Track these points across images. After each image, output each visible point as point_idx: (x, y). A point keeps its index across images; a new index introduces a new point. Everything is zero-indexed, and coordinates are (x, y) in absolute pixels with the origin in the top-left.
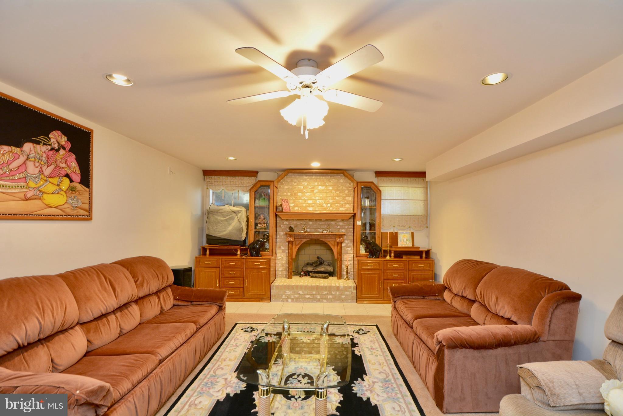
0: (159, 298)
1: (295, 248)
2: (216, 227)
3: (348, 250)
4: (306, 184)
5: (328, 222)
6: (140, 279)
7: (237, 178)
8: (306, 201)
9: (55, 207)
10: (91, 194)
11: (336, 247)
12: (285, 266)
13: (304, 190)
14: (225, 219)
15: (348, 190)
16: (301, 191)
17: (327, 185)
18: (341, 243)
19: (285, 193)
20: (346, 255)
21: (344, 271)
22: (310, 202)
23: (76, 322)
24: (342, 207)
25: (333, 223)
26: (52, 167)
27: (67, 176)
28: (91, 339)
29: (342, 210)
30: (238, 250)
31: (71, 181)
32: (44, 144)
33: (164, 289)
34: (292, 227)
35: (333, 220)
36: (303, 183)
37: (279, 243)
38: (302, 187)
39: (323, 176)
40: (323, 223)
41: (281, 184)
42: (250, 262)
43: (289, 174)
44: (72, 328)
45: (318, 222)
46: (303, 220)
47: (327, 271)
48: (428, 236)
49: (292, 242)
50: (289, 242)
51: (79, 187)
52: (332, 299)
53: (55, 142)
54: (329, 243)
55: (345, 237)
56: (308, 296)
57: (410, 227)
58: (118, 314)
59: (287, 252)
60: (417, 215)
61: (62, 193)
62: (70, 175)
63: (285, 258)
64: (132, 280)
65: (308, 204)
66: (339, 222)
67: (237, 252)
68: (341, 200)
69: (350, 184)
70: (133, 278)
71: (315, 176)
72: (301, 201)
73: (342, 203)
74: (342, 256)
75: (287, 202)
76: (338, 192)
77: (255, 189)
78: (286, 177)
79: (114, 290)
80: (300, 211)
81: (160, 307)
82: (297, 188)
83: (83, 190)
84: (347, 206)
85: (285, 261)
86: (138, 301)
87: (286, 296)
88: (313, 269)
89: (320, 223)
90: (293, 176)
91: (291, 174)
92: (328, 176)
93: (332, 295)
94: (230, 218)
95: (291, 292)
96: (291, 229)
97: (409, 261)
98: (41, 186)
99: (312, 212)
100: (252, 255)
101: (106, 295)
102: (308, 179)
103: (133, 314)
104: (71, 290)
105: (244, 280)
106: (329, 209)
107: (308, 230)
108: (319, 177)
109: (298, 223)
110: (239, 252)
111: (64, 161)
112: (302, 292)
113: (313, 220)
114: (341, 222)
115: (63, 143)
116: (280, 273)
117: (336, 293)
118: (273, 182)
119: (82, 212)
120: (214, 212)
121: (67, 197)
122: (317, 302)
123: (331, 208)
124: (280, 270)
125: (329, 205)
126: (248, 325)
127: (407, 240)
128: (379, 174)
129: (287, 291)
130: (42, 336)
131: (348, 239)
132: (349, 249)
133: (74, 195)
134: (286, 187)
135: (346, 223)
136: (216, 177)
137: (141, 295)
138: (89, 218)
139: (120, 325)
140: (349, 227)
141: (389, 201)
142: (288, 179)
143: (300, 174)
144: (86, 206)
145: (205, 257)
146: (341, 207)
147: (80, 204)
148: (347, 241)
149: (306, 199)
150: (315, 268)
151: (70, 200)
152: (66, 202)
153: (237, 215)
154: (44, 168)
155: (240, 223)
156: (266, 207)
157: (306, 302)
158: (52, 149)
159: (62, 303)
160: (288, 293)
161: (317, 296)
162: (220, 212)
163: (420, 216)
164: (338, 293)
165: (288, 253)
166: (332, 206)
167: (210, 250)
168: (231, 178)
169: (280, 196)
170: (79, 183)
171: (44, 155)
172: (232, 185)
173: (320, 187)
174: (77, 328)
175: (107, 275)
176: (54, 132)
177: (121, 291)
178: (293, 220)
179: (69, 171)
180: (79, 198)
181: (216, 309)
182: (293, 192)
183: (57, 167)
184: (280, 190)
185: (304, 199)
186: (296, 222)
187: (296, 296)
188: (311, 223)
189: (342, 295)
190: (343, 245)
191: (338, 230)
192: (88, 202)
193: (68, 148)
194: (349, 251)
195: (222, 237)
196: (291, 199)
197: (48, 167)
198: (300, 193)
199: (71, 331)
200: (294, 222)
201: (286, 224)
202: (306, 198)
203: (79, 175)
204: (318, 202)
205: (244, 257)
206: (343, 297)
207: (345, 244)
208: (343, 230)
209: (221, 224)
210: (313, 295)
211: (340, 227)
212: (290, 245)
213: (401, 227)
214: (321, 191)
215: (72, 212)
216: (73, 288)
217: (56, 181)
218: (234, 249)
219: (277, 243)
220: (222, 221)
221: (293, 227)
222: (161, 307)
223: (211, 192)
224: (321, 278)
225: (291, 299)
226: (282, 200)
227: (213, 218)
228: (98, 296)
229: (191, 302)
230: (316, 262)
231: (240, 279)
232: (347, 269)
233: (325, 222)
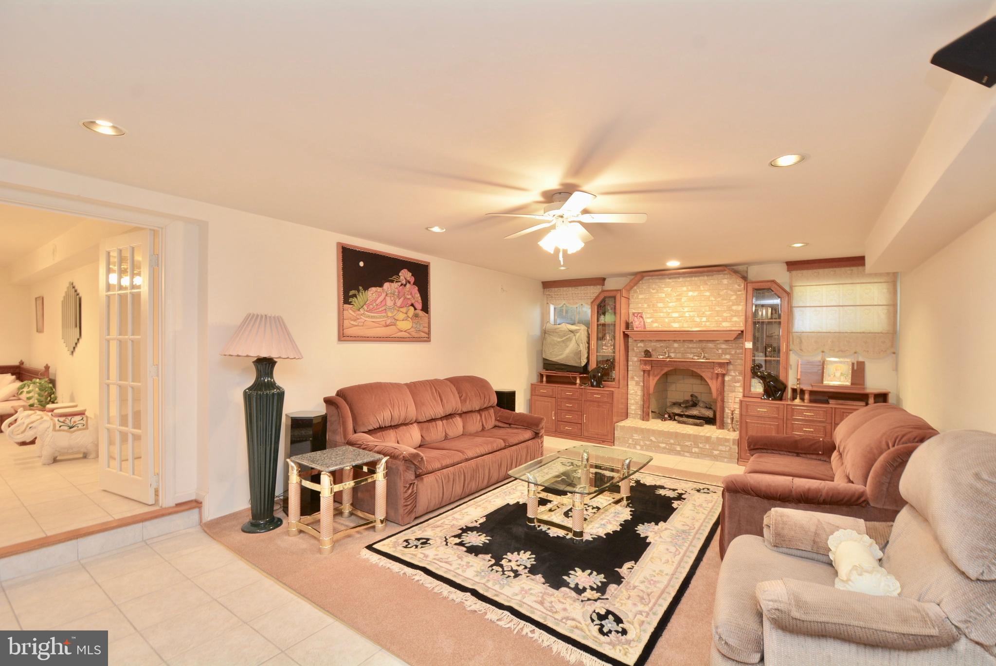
0: (481, 416)
1: (653, 380)
2: (553, 349)
3: (735, 387)
4: (669, 290)
5: (704, 345)
6: (464, 395)
7: (580, 288)
8: (669, 315)
9: (405, 331)
10: (429, 318)
11: (714, 381)
12: (639, 403)
13: (668, 300)
14: (561, 340)
15: (736, 294)
16: (661, 300)
17: (702, 289)
18: (724, 375)
19: (640, 305)
20: (732, 395)
21: (728, 418)
22: (675, 315)
23: (414, 419)
24: (727, 321)
25: (711, 345)
26: (402, 298)
27: (412, 305)
28: (424, 436)
29: (726, 325)
30: (577, 378)
31: (415, 309)
32: (396, 282)
33: (486, 409)
34: (648, 351)
35: (710, 341)
36: (666, 289)
37: (631, 372)
38: (664, 295)
39: (695, 276)
40: (695, 345)
41: (634, 293)
42: (589, 393)
43: (645, 278)
44: (411, 424)
45: (686, 345)
46: (665, 341)
47: (704, 416)
48: (896, 368)
49: (649, 371)
50: (644, 371)
51: (421, 313)
52: (698, 454)
53: (404, 279)
54: (703, 375)
55: (731, 367)
56: (663, 445)
57: (855, 353)
58: (445, 421)
59: (642, 384)
60: (872, 331)
61: (409, 319)
62: (414, 304)
63: (640, 393)
64: (457, 395)
65: (672, 319)
66: (720, 343)
67: (576, 381)
68: (725, 311)
69: (739, 285)
70: (458, 393)
71: (684, 277)
72: (662, 314)
73: (725, 315)
74: (725, 394)
75: (642, 317)
76: (719, 299)
77: (598, 302)
78: (641, 282)
79: (442, 400)
80: (660, 329)
81: (481, 424)
82: (656, 297)
83: (423, 315)
84: (735, 319)
85: (639, 397)
86: (462, 414)
87: (633, 441)
88: (682, 412)
89: (691, 346)
90: (651, 280)
91: (647, 278)
92: (703, 276)
93: (698, 447)
94: (567, 338)
95: (640, 437)
96: (647, 353)
97: (835, 408)
98: (395, 315)
99: (678, 329)
100: (592, 386)
101: (435, 403)
102: (673, 283)
103: (456, 424)
104: (412, 395)
105: (582, 416)
106: (705, 325)
107: (672, 355)
108: (688, 279)
109: (658, 345)
110: (578, 381)
111: (409, 293)
112: (656, 438)
113: (680, 341)
114: (724, 343)
115: (408, 279)
116: (633, 412)
117: (705, 446)
118: (619, 292)
119: (423, 335)
120: (551, 332)
121: (412, 322)
122: (676, 454)
123: (708, 324)
124: (633, 407)
125: (704, 319)
126: (570, 461)
127: (842, 374)
128: (793, 265)
129: (634, 435)
130: (393, 424)
131: (735, 370)
132: (738, 385)
133: (418, 320)
134: (641, 297)
135: (732, 346)
136: (556, 289)
137: (465, 410)
138: (428, 339)
139: (445, 430)
140: (738, 351)
141: (813, 308)
142: (643, 285)
143: (660, 277)
144: (426, 330)
145: (542, 384)
146: (724, 321)
147: (421, 328)
148: (734, 373)
149: (669, 311)
150: (685, 410)
151: (414, 325)
152: (412, 327)
153: (575, 335)
154: (397, 301)
155: (578, 345)
156: (612, 324)
157: (661, 453)
158: (402, 285)
159: (405, 403)
160: (636, 438)
161: (676, 446)
162: (556, 332)
163: (878, 333)
164: (707, 447)
165: (644, 386)
166: (710, 320)
167: (547, 376)
168: (573, 288)
169: (632, 308)
170: (421, 310)
171: (397, 290)
172: (574, 298)
173: (690, 294)
174: (415, 425)
175: (437, 388)
176: (402, 271)
177: (447, 402)
178: (651, 341)
179: (413, 301)
180: (421, 323)
181: (531, 434)
182: (651, 302)
183: (405, 298)
184: (632, 300)
185: (667, 312)
186: (655, 344)
187: (648, 443)
188: (676, 345)
189: (713, 449)
190: (727, 378)
191: (719, 356)
192: (427, 326)
193: (412, 283)
194: (737, 388)
195: (559, 362)
196: (649, 312)
197: (399, 299)
198: (661, 304)
199: (411, 426)
200: (652, 344)
201: (641, 347)
202: (669, 309)
203: (421, 304)
204: (687, 315)
205: (583, 387)
206: (716, 452)
207: (730, 377)
208: (728, 357)
209: (558, 346)
210: (671, 444)
211: (722, 351)
212: (646, 375)
213: (837, 352)
214: (693, 299)
215: (416, 335)
216: (414, 394)
217: (404, 310)
218: (572, 377)
219: (629, 372)
220: (559, 342)
221: (650, 351)
222: (483, 425)
223: (552, 308)
224: (691, 424)
225: (640, 445)
226: (634, 314)
227: (549, 339)
228: (429, 403)
229: (510, 424)
230: (686, 402)
231: (578, 413)
232: (732, 414)
233: (698, 344)
